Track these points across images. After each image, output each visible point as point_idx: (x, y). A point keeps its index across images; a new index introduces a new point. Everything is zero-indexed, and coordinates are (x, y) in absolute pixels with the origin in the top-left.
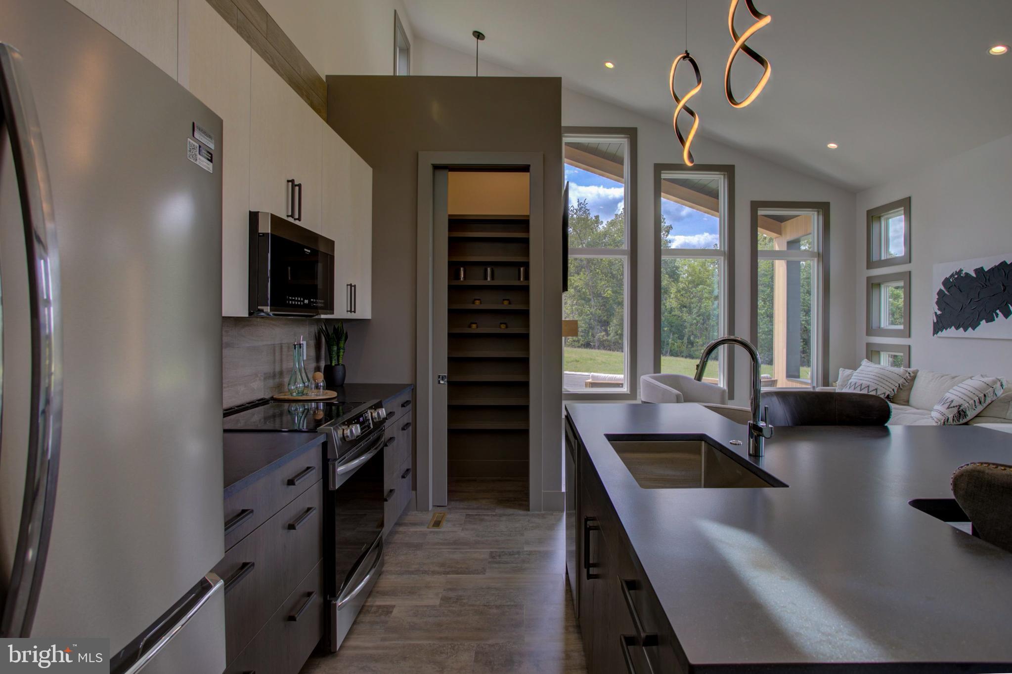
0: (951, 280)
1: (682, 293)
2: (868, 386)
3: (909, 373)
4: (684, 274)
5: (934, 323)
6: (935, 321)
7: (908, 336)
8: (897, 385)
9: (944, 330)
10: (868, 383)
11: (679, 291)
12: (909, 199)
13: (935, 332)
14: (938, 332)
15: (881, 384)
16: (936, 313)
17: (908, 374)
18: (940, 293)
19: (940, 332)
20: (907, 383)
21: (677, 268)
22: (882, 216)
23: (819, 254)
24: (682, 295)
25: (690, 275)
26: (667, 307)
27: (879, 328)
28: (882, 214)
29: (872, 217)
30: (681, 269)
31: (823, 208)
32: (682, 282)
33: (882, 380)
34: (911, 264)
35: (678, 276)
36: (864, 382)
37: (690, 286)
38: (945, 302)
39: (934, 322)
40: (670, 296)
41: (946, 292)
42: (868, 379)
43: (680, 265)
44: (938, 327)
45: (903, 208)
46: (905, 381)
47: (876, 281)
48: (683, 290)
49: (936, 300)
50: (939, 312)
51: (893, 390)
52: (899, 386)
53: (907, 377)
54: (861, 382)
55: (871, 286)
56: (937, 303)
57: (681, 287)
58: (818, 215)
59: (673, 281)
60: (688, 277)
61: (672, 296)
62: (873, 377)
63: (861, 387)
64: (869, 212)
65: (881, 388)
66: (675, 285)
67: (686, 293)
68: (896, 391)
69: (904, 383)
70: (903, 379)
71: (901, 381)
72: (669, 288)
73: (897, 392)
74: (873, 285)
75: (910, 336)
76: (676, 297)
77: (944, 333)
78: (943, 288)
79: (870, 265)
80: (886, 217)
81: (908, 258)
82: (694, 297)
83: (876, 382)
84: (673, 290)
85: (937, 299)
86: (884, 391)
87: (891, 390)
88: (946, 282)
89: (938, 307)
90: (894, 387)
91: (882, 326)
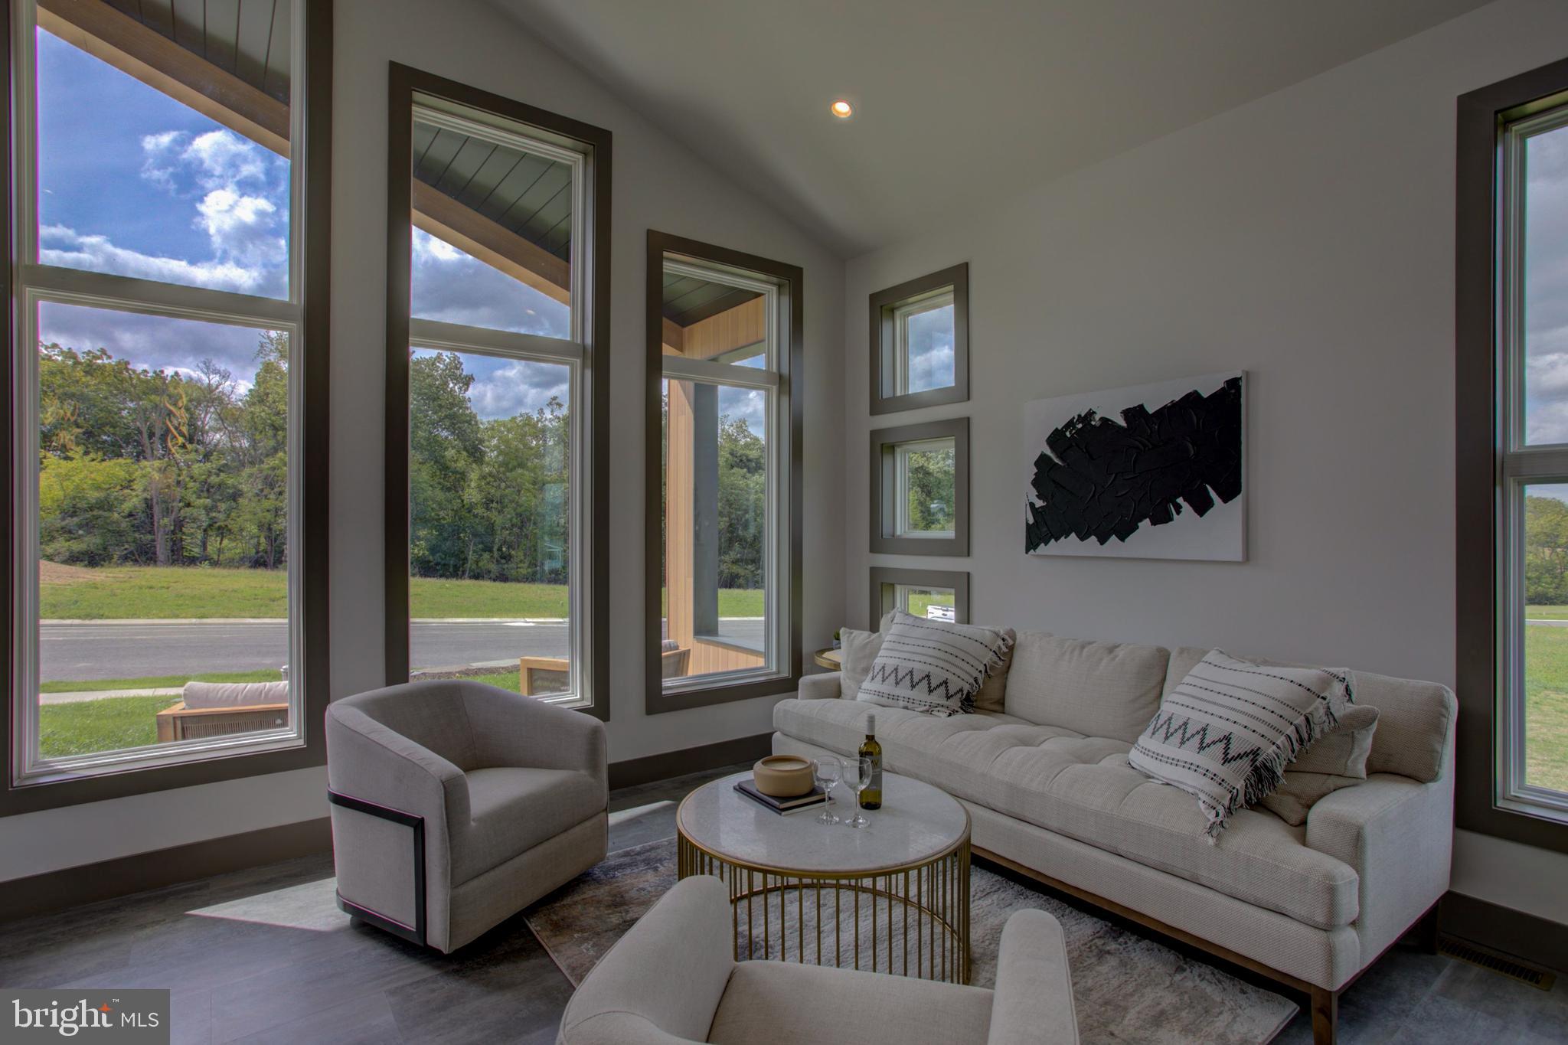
0: (1068, 434)
1: (488, 480)
2: (928, 676)
3: (1003, 640)
4: (492, 451)
5: (1028, 527)
6: (1031, 521)
7: (967, 554)
8: (982, 668)
9: (1053, 540)
10: (927, 669)
11: (483, 477)
12: (965, 267)
13: (1032, 544)
14: (1038, 545)
15: (953, 669)
16: (1032, 505)
17: (1001, 642)
18: (1042, 462)
19: (1043, 544)
20: (1001, 663)
21: (481, 441)
22: (898, 308)
23: (781, 376)
24: (488, 483)
25: (501, 453)
26: (465, 502)
27: (894, 536)
28: (898, 304)
29: (881, 307)
30: (487, 443)
31: (789, 277)
32: (488, 464)
33: (952, 659)
34: (970, 402)
35: (483, 454)
36: (916, 666)
37: (502, 469)
38: (1054, 481)
39: (1027, 524)
40: (469, 485)
41: (1057, 461)
42: (923, 659)
43: (486, 438)
44: (1039, 533)
45: (951, 287)
46: (995, 658)
47: (889, 440)
48: (490, 476)
49: (1034, 477)
50: (1039, 503)
51: (976, 680)
52: (986, 671)
53: (999, 648)
54: (911, 665)
55: (878, 449)
56: (1036, 483)
57: (487, 471)
58: (779, 294)
59: (475, 461)
60: (497, 456)
61: (473, 484)
62: (931, 652)
63: (912, 679)
64: (874, 298)
65: (955, 678)
66: (477, 468)
67: (495, 481)
68: (980, 682)
69: (995, 663)
70: (992, 653)
71: (988, 657)
72: (468, 472)
73: (984, 683)
74: (883, 446)
75: (969, 555)
76: (479, 487)
77: (1052, 548)
78: (1048, 452)
79: (878, 406)
80: (904, 310)
81: (965, 389)
82: (507, 487)
83: (941, 664)
84: (474, 476)
85: (1036, 474)
86: (961, 684)
87: (972, 681)
88: (1056, 439)
89: (1038, 491)
90: (976, 674)
91: (898, 532)
